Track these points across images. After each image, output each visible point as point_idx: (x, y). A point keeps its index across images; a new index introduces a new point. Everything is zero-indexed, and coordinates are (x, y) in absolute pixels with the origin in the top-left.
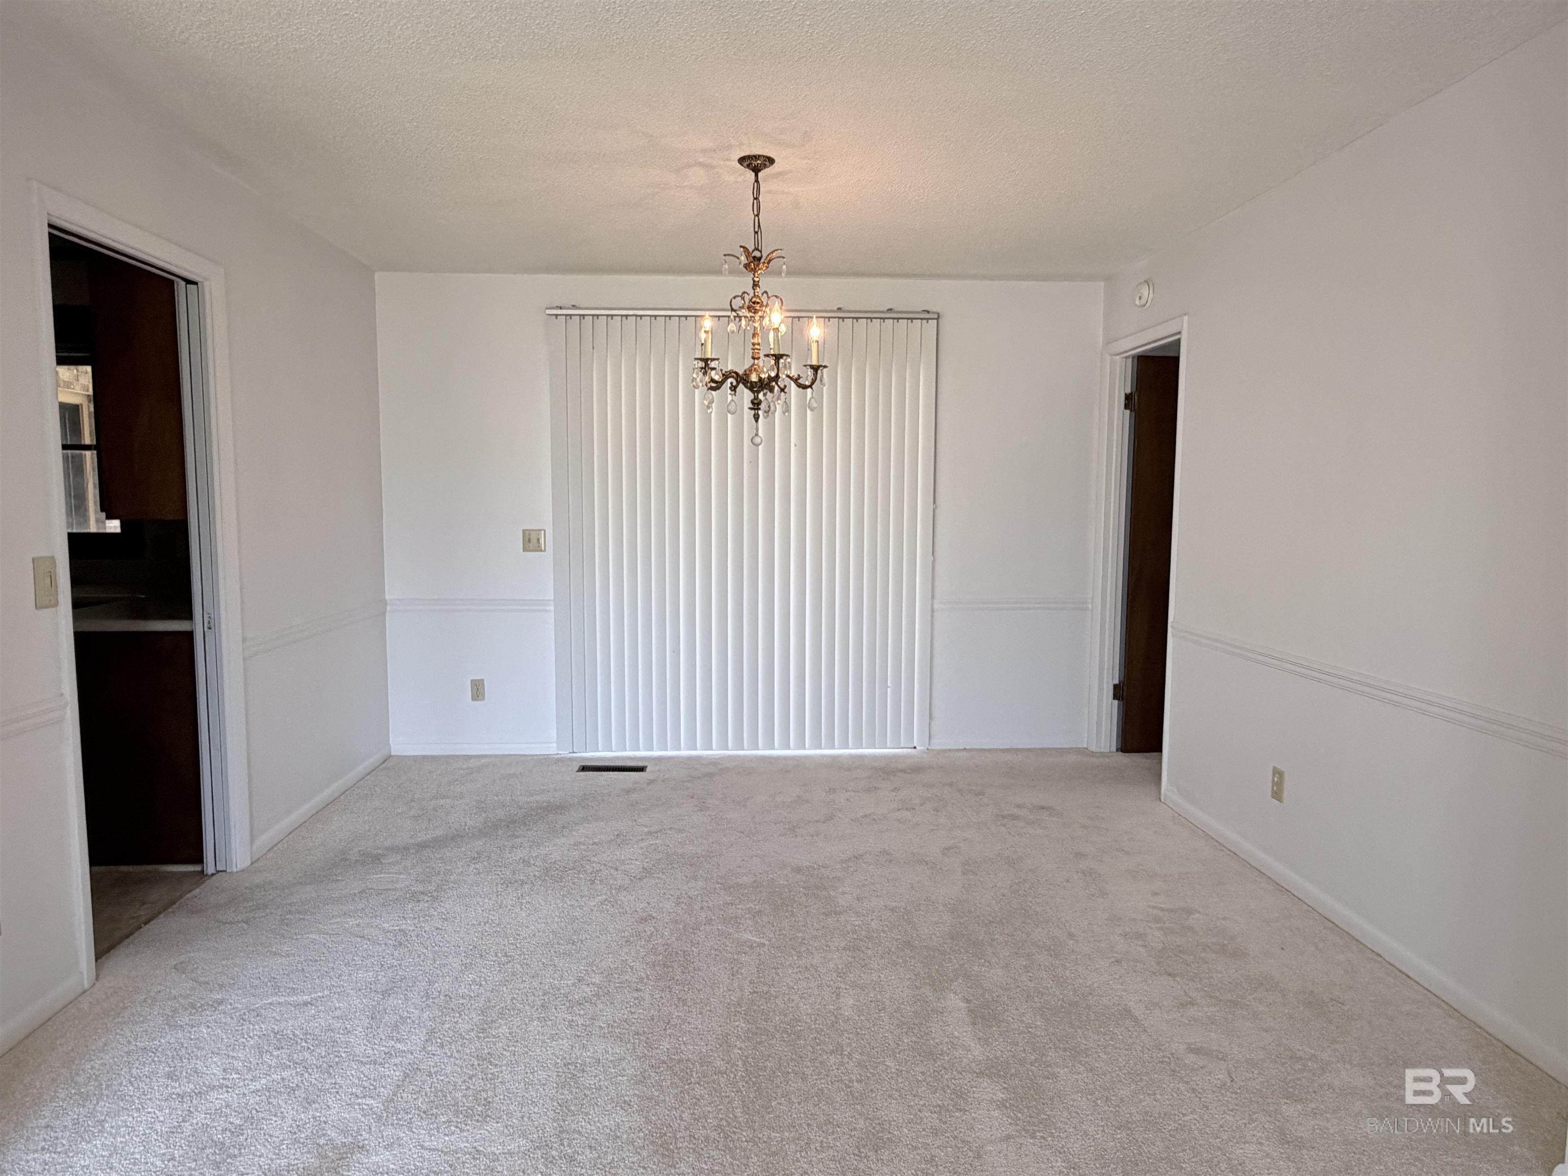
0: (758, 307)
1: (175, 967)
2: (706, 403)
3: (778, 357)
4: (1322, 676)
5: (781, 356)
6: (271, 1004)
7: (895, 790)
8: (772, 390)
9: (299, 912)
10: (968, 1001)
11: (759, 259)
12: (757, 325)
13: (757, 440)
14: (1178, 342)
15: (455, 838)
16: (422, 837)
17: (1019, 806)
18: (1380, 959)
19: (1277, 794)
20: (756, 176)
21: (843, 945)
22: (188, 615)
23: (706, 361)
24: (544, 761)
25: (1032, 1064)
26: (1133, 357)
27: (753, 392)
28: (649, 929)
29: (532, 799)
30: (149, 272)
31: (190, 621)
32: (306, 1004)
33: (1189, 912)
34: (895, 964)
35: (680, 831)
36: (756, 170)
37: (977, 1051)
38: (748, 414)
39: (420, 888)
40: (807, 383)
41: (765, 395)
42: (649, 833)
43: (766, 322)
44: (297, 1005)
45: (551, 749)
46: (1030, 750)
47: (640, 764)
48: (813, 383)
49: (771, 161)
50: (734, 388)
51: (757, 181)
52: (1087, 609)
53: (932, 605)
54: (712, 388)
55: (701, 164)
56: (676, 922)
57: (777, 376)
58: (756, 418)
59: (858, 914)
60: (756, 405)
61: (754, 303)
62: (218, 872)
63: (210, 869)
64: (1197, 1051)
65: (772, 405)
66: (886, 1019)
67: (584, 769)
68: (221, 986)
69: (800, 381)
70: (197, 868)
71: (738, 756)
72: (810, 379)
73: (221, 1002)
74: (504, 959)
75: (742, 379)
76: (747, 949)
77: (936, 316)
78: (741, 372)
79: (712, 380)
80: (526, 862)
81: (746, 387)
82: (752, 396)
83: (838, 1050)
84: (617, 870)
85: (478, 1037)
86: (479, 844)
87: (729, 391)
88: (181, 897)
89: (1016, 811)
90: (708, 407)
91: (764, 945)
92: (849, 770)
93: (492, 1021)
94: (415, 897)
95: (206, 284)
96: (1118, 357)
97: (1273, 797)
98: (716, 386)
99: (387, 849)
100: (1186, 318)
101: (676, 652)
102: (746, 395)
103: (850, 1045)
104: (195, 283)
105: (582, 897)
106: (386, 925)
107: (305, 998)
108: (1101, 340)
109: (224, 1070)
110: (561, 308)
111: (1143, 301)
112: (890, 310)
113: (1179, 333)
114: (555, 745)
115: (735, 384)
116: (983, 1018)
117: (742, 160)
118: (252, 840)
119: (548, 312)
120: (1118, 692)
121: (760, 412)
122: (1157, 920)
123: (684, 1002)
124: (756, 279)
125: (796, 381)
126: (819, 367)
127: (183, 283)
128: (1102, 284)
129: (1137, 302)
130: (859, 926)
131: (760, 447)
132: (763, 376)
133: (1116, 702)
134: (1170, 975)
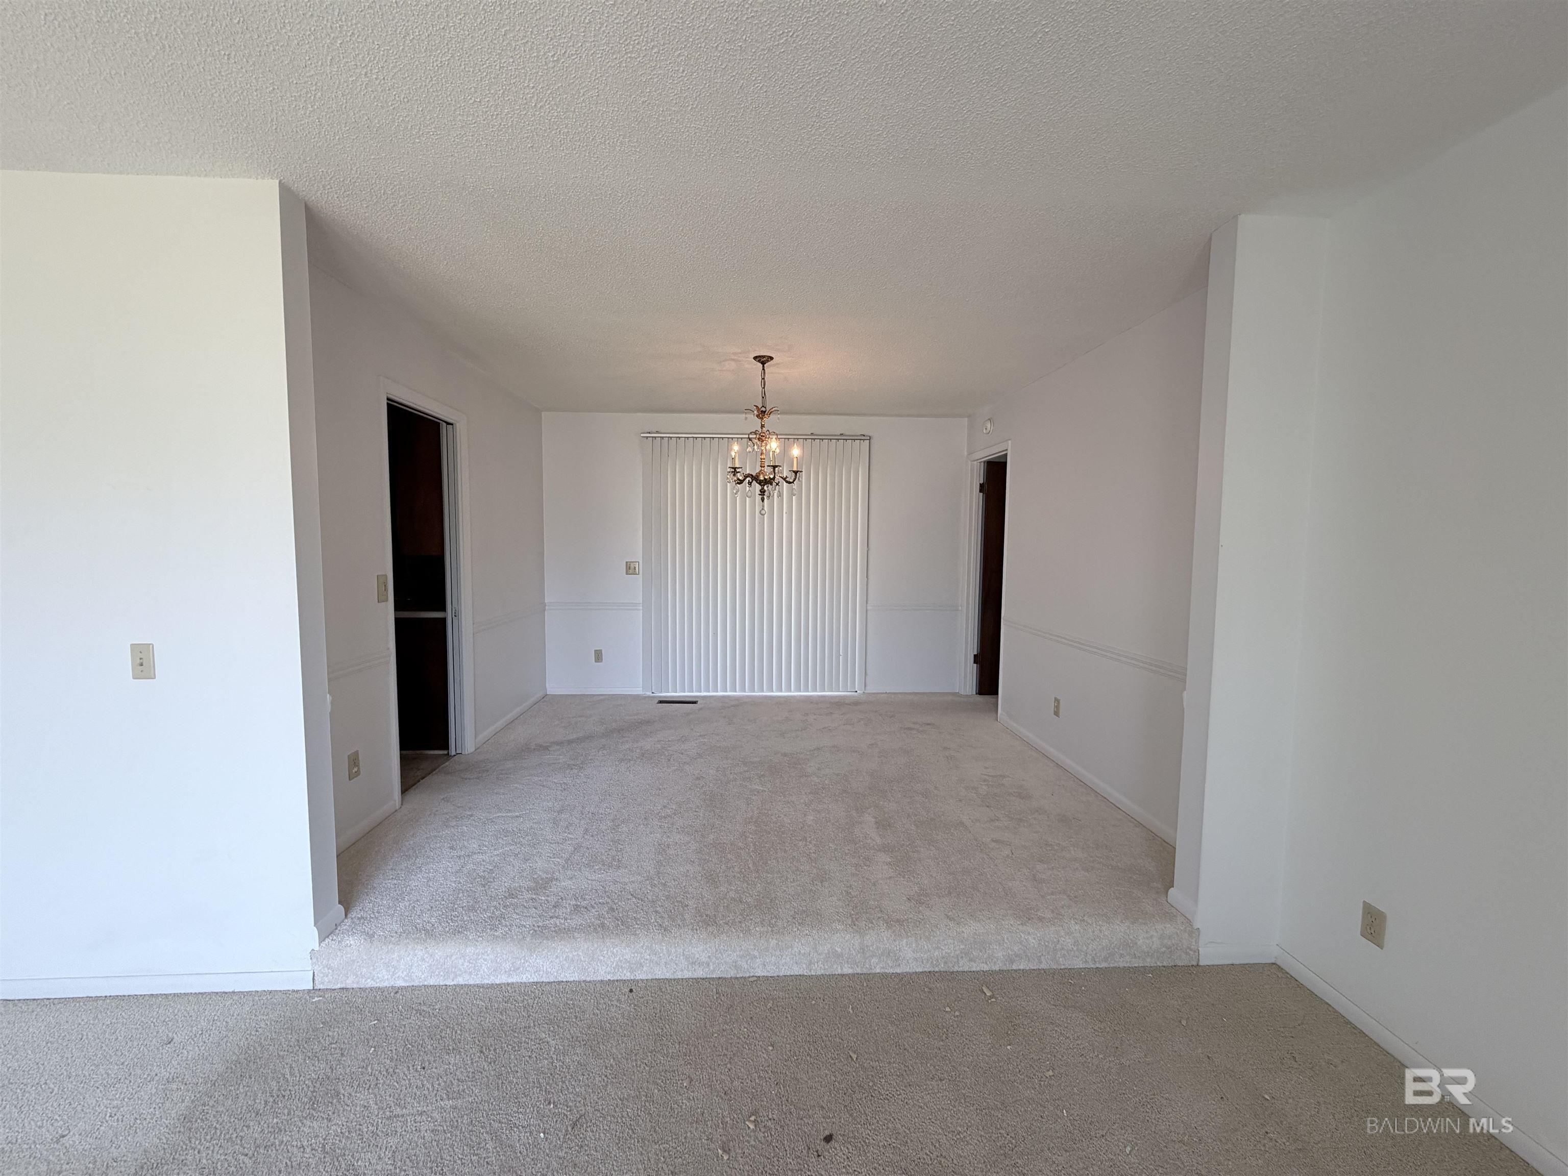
0: (764, 438)
1: (443, 799)
2: (735, 492)
3: (774, 467)
4: (1080, 646)
5: (777, 466)
6: (498, 817)
7: (843, 714)
8: (771, 484)
9: (506, 774)
10: (876, 818)
11: (765, 412)
12: (763, 448)
13: (763, 512)
14: (1006, 455)
15: (589, 737)
16: (571, 737)
17: (914, 723)
18: (1105, 800)
19: (1057, 713)
20: (763, 366)
21: (809, 791)
22: (443, 608)
23: (735, 468)
24: (636, 698)
25: (907, 846)
26: (984, 462)
27: (761, 485)
28: (702, 783)
29: (631, 718)
30: (419, 415)
31: (444, 612)
32: (517, 817)
33: (1003, 777)
34: (837, 800)
35: (718, 735)
36: (763, 363)
37: (879, 841)
38: (758, 498)
39: (572, 762)
40: (791, 481)
41: (768, 487)
42: (700, 736)
43: (768, 447)
44: (513, 817)
45: (639, 691)
46: (924, 693)
47: (694, 700)
48: (794, 481)
49: (772, 358)
50: (750, 483)
51: (763, 369)
52: (958, 610)
53: (867, 607)
54: (738, 483)
55: (733, 360)
56: (717, 780)
57: (774, 477)
58: (763, 500)
59: (818, 777)
60: (762, 492)
61: (762, 436)
62: (457, 754)
63: (453, 753)
64: (996, 841)
65: (771, 493)
66: (831, 826)
67: (661, 702)
68: (470, 809)
69: (787, 479)
70: (446, 752)
71: (753, 696)
72: (793, 478)
73: (471, 816)
74: (622, 797)
75: (755, 478)
76: (756, 793)
77: (869, 438)
78: (754, 474)
79: (738, 479)
80: (631, 750)
81: (757, 482)
82: (760, 487)
83: (805, 839)
84: (682, 754)
85: (612, 832)
86: (603, 741)
87: (747, 485)
88: (439, 766)
89: (912, 726)
90: (736, 494)
91: (765, 791)
92: (817, 704)
93: (618, 825)
94: (570, 767)
95: (457, 425)
96: (975, 462)
97: (1055, 714)
98: (740, 482)
99: (552, 742)
100: (1010, 442)
101: (715, 634)
102: (758, 487)
103: (810, 837)
104: (452, 424)
105: (663, 767)
106: (556, 781)
107: (517, 814)
108: (966, 453)
109: (479, 846)
110: (649, 433)
111: (988, 431)
112: (842, 435)
113: (1007, 450)
114: (641, 689)
115: (751, 481)
116: (883, 825)
117: (755, 358)
118: (476, 737)
119: (642, 435)
120: (976, 659)
121: (765, 497)
122: (985, 781)
123: (722, 818)
124: (763, 423)
125: (785, 479)
126: (798, 471)
127: (445, 424)
128: (966, 419)
129: (984, 431)
130: (818, 782)
131: (765, 516)
132: (766, 477)
133: (975, 665)
134: (988, 807)
